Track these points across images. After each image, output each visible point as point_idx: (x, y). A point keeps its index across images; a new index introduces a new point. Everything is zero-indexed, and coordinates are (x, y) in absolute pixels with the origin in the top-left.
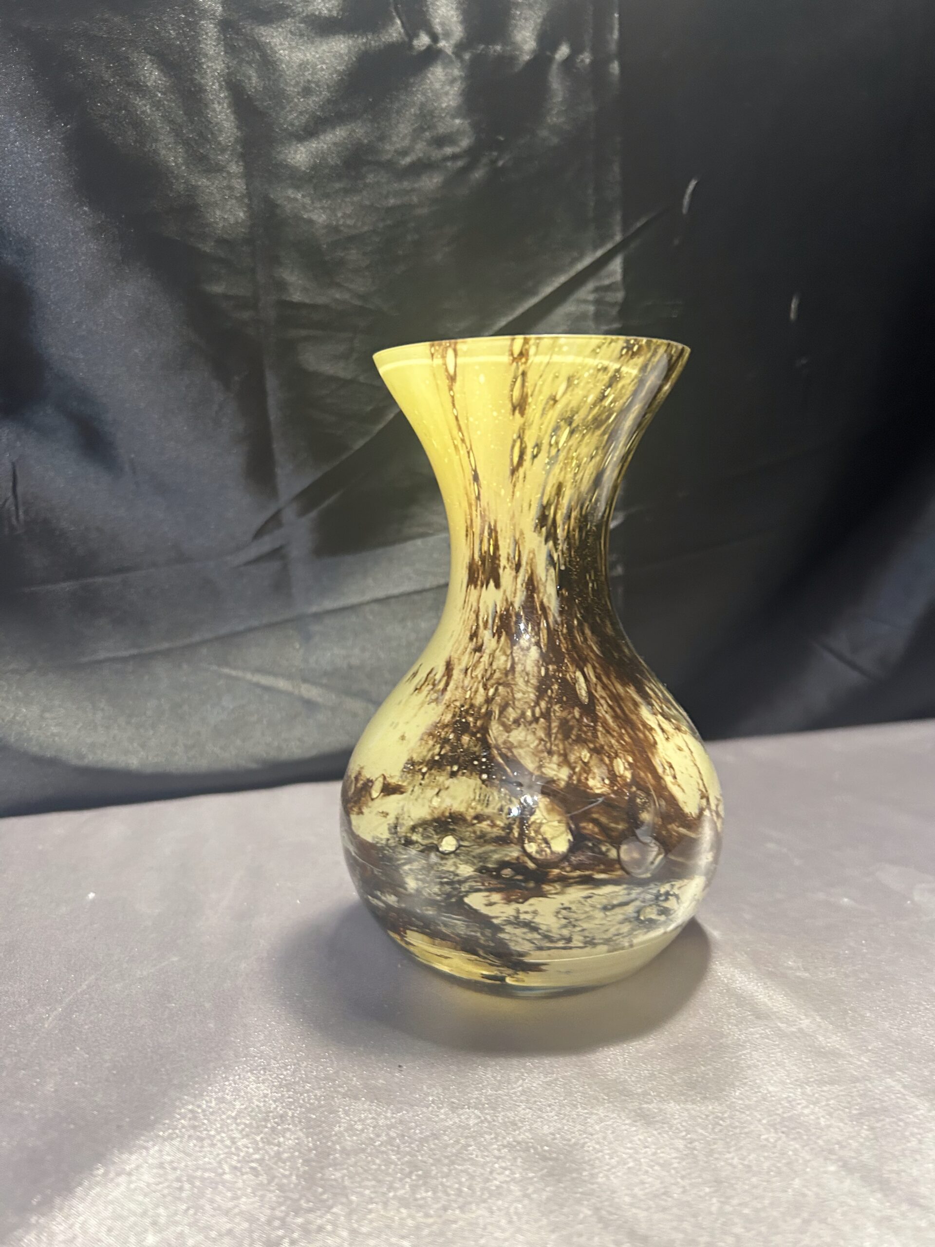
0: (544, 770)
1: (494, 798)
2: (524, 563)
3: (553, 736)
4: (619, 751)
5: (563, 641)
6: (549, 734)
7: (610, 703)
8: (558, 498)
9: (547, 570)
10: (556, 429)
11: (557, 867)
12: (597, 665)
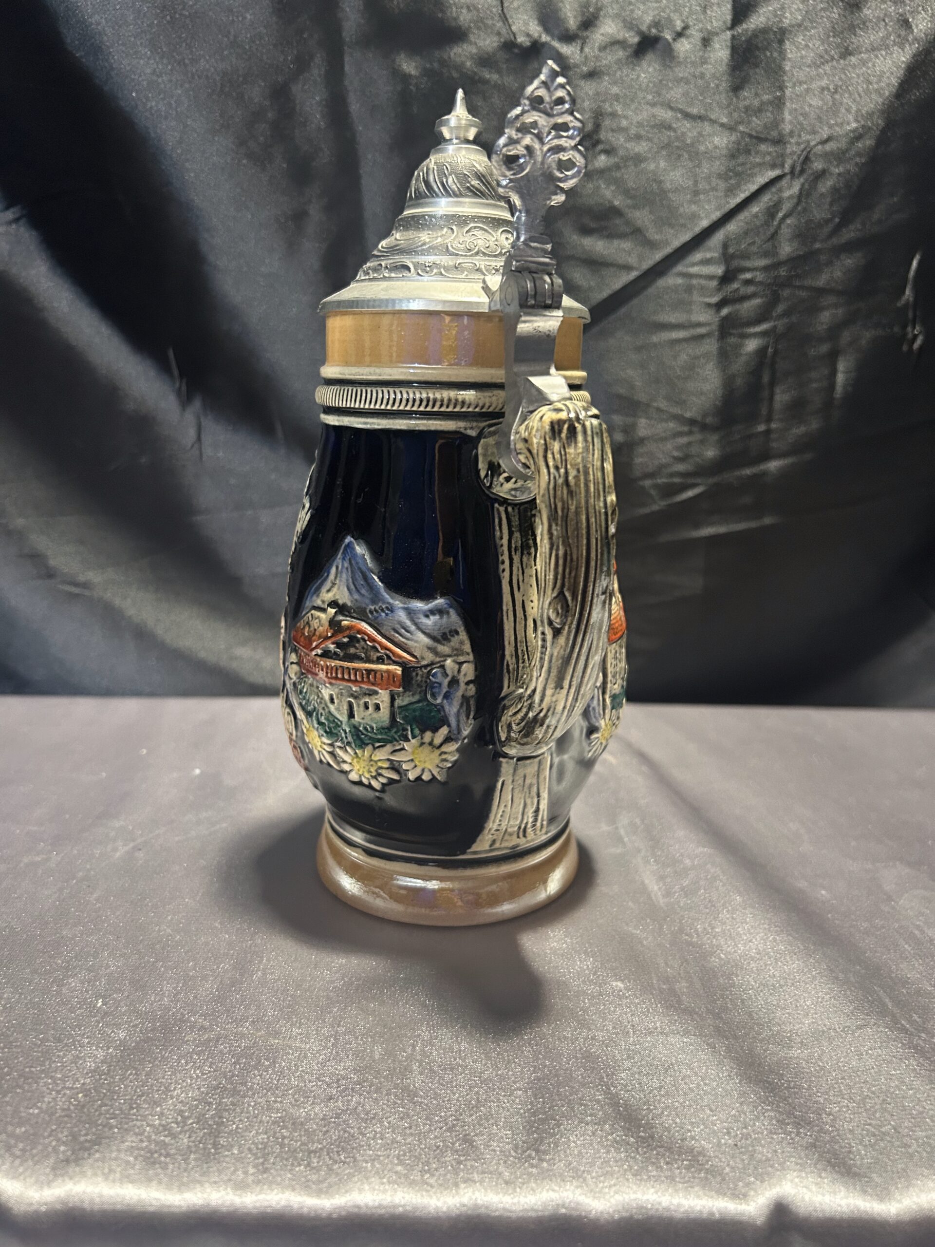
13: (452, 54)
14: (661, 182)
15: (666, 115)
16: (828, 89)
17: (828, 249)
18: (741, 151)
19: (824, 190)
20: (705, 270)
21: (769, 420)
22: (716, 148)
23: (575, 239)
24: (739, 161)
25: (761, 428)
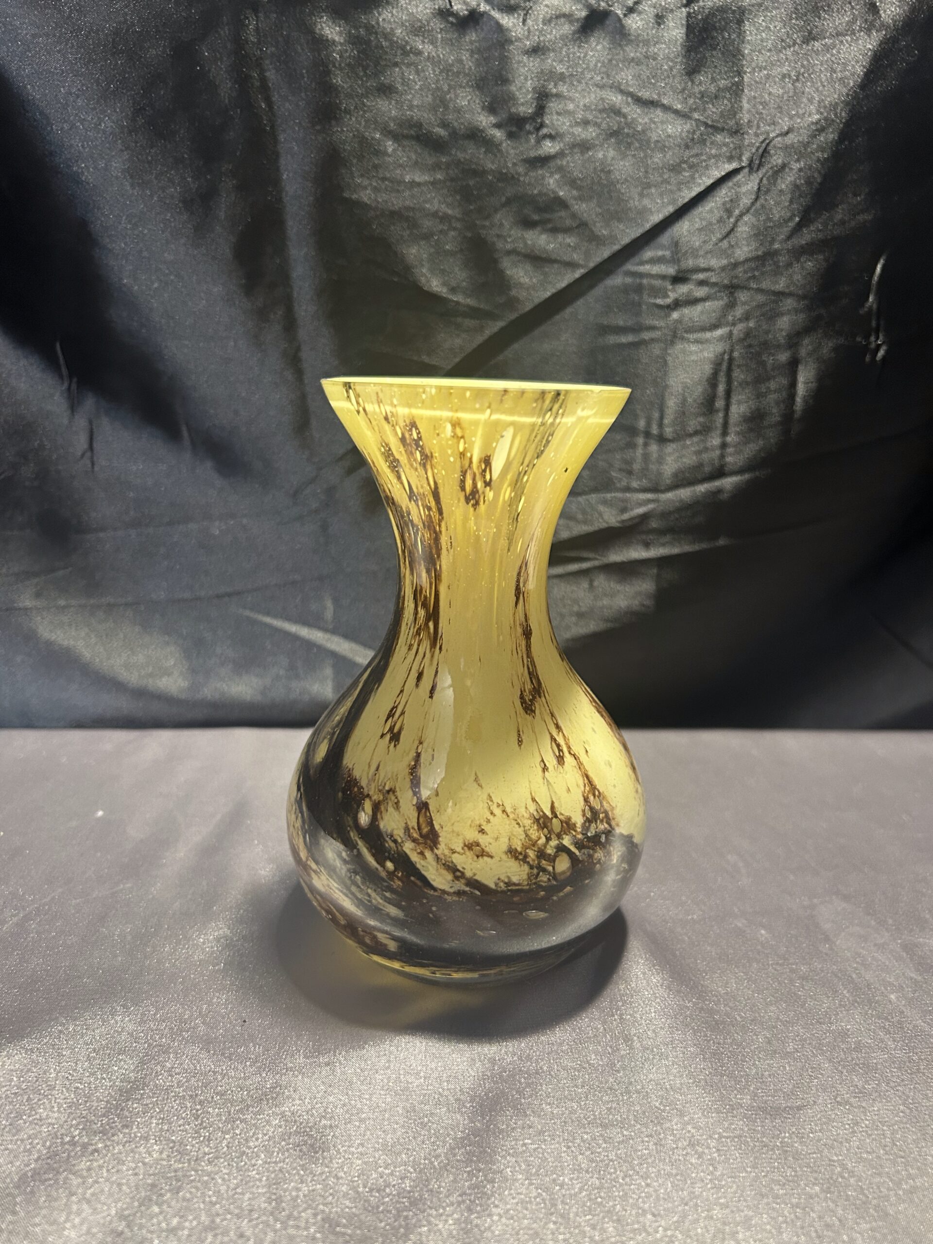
13: (381, 21)
14: (609, 172)
15: (616, 99)
16: (790, 76)
17: (788, 251)
18: (696, 140)
19: (783, 186)
20: (656, 269)
21: (725, 433)
22: (669, 136)
23: (516, 233)
24: (695, 151)
25: (716, 441)
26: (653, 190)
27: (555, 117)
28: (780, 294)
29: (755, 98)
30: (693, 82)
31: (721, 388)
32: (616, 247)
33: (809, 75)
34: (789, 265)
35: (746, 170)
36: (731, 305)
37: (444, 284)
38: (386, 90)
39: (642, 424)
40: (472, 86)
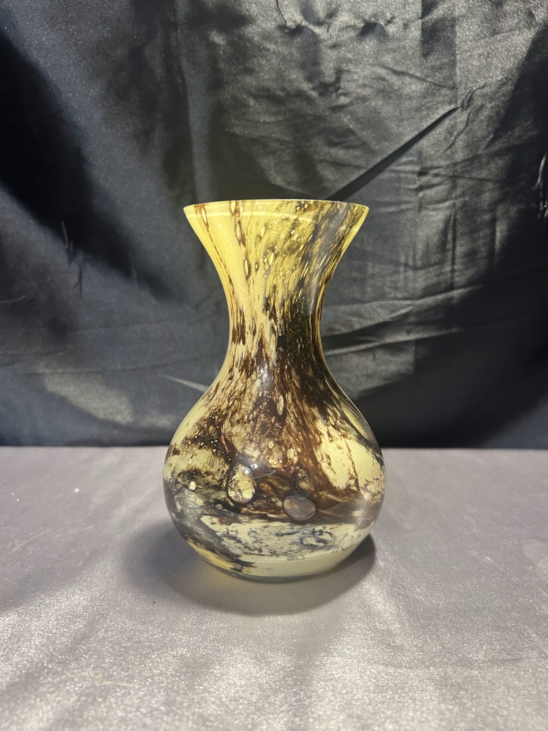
0: (245, 450)
1: (216, 463)
2: (257, 330)
3: (256, 432)
4: (293, 445)
5: (276, 378)
6: (253, 431)
7: (297, 416)
8: (275, 294)
9: (271, 336)
10: (266, 254)
11: (246, 507)
12: (295, 393)
13: (246, 33)
14: (379, 113)
15: (382, 72)
16: (484, 55)
17: (487, 154)
18: (429, 94)
19: (483, 118)
20: (409, 168)
21: (453, 264)
22: (414, 92)
23: (326, 149)
24: (428, 100)
25: (448, 268)
26: (405, 122)
27: (347, 83)
28: (482, 181)
29: (463, 68)
30: (426, 60)
31: (450, 237)
32: (385, 156)
33: (495, 54)
34: (488, 163)
35: (460, 109)
36: (454, 187)
37: (284, 180)
38: (250, 71)
39: (402, 259)
40: (298, 67)
